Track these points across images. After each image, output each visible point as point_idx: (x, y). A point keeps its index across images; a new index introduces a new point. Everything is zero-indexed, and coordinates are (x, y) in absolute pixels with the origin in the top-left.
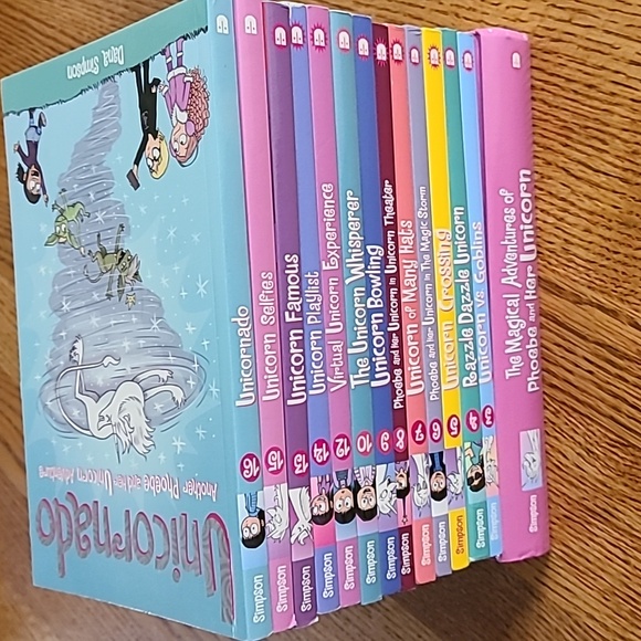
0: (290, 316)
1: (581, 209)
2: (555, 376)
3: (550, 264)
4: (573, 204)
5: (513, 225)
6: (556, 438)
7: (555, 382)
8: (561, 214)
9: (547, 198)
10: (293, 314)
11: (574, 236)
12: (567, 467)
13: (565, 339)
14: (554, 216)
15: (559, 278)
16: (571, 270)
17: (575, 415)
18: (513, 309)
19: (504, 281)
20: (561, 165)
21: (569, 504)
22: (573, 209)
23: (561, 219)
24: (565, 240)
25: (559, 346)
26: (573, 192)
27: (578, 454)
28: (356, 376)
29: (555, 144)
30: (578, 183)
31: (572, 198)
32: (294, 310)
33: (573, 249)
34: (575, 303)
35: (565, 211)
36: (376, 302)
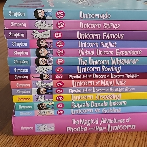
0: (105, 34)
1: (124, 144)
2: (71, 137)
3: (106, 136)
4: (125, 142)
5: (119, 122)
6: (51, 137)
7: (69, 137)
8: (122, 139)
9: (126, 135)
10: (105, 35)
11: (116, 142)
12: (41, 140)
13: (83, 140)
14: (121, 137)
15: (102, 138)
16: (105, 141)
17: (59, 143)
18: (94, 121)
19: (103, 118)
20: (137, 139)
21: (29, 141)
22: (124, 142)
23: (120, 139)
24: (114, 140)
25: (81, 138)
26: (129, 142)
27: (46, 144)
28: (82, 59)
29: (143, 137)
30: (132, 143)
31: (127, 142)
32: (107, 36)
33: (112, 142)
34: (95, 143)
35: (123, 140)
36: (103, 69)
